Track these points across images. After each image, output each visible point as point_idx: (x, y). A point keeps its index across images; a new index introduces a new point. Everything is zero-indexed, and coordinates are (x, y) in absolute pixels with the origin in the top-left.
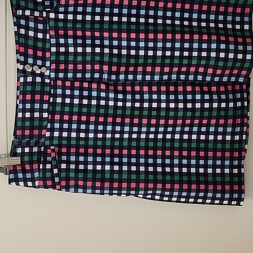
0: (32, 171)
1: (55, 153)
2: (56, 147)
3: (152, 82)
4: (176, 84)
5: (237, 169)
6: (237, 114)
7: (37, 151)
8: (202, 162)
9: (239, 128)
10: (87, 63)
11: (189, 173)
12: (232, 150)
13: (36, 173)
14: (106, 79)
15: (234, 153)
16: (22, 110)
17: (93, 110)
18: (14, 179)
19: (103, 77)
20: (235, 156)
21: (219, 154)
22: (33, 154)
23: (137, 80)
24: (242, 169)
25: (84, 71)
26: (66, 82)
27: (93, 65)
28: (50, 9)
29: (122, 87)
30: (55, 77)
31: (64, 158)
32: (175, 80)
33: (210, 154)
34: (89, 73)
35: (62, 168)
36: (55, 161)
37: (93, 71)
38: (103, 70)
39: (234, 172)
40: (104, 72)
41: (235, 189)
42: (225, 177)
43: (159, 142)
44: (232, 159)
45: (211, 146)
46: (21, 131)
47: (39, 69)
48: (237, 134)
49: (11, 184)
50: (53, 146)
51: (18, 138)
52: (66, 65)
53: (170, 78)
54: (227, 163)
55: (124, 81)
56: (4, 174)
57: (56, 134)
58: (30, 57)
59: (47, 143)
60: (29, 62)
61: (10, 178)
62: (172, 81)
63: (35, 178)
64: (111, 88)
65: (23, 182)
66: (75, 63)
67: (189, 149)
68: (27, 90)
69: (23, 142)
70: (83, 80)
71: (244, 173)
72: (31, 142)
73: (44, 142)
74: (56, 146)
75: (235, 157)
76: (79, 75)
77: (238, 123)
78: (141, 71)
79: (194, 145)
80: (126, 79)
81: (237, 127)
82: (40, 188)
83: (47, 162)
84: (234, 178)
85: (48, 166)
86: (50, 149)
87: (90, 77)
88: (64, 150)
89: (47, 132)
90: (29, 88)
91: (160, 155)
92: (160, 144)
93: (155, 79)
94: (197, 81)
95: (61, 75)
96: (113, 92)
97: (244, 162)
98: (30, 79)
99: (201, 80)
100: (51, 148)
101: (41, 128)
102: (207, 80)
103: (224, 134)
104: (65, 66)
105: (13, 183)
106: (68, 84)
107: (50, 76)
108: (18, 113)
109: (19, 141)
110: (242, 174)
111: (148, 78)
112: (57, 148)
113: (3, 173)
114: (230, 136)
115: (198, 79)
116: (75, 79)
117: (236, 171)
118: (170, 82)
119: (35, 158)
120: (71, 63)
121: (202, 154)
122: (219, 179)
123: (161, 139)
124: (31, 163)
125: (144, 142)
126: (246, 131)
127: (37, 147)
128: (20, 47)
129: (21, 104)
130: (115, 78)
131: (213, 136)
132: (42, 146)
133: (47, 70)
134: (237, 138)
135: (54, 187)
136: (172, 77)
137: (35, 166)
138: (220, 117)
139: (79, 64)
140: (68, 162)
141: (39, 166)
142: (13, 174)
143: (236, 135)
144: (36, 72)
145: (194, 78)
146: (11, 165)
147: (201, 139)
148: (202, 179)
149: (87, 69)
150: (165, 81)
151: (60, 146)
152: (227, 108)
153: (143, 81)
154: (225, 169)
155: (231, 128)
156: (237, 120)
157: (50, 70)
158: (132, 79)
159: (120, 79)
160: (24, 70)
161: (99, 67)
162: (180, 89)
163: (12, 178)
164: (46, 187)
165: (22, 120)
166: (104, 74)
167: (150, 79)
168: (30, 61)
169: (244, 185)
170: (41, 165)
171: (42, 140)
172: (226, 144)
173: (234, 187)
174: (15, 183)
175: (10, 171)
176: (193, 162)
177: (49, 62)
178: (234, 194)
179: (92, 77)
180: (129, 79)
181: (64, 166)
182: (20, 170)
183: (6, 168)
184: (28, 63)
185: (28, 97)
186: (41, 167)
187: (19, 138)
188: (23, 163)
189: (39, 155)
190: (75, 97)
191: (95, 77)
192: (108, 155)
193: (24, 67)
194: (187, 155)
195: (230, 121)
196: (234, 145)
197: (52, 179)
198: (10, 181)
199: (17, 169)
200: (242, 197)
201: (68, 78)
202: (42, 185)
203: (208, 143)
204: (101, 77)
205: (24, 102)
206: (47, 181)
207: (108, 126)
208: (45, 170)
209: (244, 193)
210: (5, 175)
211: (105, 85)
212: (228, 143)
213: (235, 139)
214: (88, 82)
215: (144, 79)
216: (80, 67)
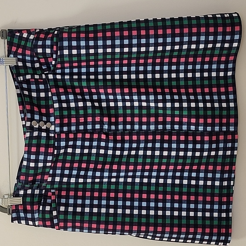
0: (32, 212)
1: (55, 196)
2: (56, 191)
3: (148, 132)
4: (170, 134)
5: (225, 213)
6: (226, 162)
7: (38, 193)
8: (192, 206)
9: (228, 174)
10: (88, 116)
11: (180, 217)
12: (221, 195)
13: (36, 214)
14: (106, 129)
15: (223, 198)
16: (27, 159)
17: (93, 158)
18: (16, 218)
19: (104, 128)
20: (224, 200)
21: (208, 199)
22: (35, 196)
23: (134, 130)
24: (230, 213)
25: (85, 123)
26: (70, 134)
27: (94, 117)
28: (48, 72)
29: (120, 136)
30: (60, 131)
31: (63, 201)
32: (170, 129)
33: (200, 198)
34: (91, 125)
35: (60, 210)
36: (55, 203)
37: (94, 123)
38: (103, 121)
39: (222, 216)
40: (104, 123)
41: (223, 232)
42: (213, 220)
43: (152, 186)
44: (220, 203)
45: (201, 190)
46: (25, 177)
47: (45, 125)
48: (225, 180)
49: (13, 222)
50: (54, 189)
51: (22, 182)
53: (165, 128)
54: (216, 207)
55: (122, 130)
56: (7, 214)
57: (57, 179)
58: (36, 114)
59: (49, 187)
61: (13, 217)
62: (166, 130)
63: (35, 218)
64: (111, 137)
65: (25, 221)
66: (78, 117)
67: (181, 194)
68: (33, 143)
69: (26, 186)
70: (85, 131)
71: (231, 217)
72: (34, 186)
73: (45, 186)
74: (56, 189)
75: (224, 202)
76: (81, 128)
77: (226, 170)
78: (137, 122)
79: (185, 190)
80: (125, 129)
81: (225, 174)
82: (40, 227)
83: (47, 204)
84: (222, 221)
85: (48, 208)
86: (51, 192)
87: (91, 128)
88: (64, 193)
89: (49, 178)
91: (153, 199)
92: (153, 188)
93: (151, 129)
94: (190, 131)
95: (65, 129)
96: (113, 142)
97: (232, 207)
98: (36, 134)
99: (194, 129)
100: (52, 192)
101: (43, 174)
102: (199, 130)
103: (213, 179)
104: (68, 120)
105: (16, 221)
106: (71, 136)
107: (55, 130)
108: (24, 161)
109: (22, 185)
110: (230, 218)
111: (144, 127)
112: (57, 191)
113: (7, 213)
114: (219, 182)
115: (191, 129)
116: (78, 131)
117: (224, 215)
118: (165, 131)
119: (36, 200)
120: (74, 117)
121: (192, 198)
122: (208, 222)
123: (154, 183)
124: (32, 204)
125: (139, 186)
127: (38, 189)
128: (26, 106)
129: (26, 154)
130: (115, 128)
131: (203, 181)
132: (44, 189)
133: (52, 125)
134: (225, 183)
135: (53, 226)
136: (167, 127)
137: (36, 207)
138: (209, 164)
139: (81, 117)
140: (67, 205)
141: (39, 208)
142: (15, 213)
143: (225, 181)
144: (42, 128)
145: (187, 128)
146: (13, 205)
147: (192, 184)
148: (192, 222)
149: (88, 122)
150: (160, 130)
151: (60, 190)
152: (216, 156)
153: (140, 131)
154: (214, 213)
155: (220, 174)
156: (225, 167)
157: (55, 124)
158: (130, 129)
159: (119, 129)
160: (32, 127)
161: (99, 119)
162: (174, 138)
163: (15, 217)
164: (45, 226)
165: (26, 168)
166: (104, 125)
167: (146, 129)
168: (37, 117)
169: (231, 228)
170: (41, 207)
171: (44, 185)
172: (215, 189)
173: (222, 230)
174: (17, 221)
175: (12, 210)
176: (184, 206)
177: (53, 117)
178: (221, 237)
179: (93, 128)
180: (127, 129)
181: (62, 209)
182: (22, 210)
183: (9, 209)
184: (34, 120)
185: (34, 149)
186: (41, 209)
187: (23, 182)
188: (24, 203)
189: (40, 197)
190: (77, 147)
191: (96, 128)
192: (104, 198)
193: (31, 124)
194: (178, 199)
195: (219, 168)
196: (223, 190)
197: (51, 219)
198: (13, 220)
199: (19, 209)
200: (229, 240)
201: (71, 131)
202: (42, 225)
203: (199, 188)
204: (102, 128)
205: (29, 152)
206: (46, 222)
207: (105, 173)
208: (44, 212)
209: (231, 236)
210: (9, 215)
211: (105, 135)
212: (217, 188)
213: (224, 185)
214: (90, 133)
215: (140, 129)
216: (82, 120)
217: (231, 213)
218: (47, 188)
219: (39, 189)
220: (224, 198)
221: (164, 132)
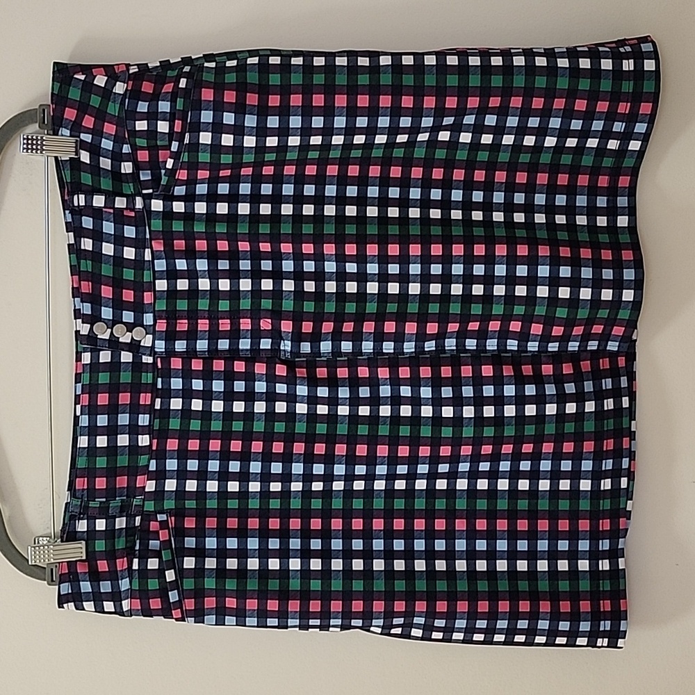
0: (113, 576)
1: (167, 531)
2: (171, 517)
3: (398, 358)
4: (456, 360)
5: (608, 561)
6: (605, 429)
7: (124, 526)
8: (522, 545)
9: (611, 461)
10: (241, 315)
11: (492, 574)
12: (595, 516)
13: (123, 580)
14: (288, 352)
15: (601, 521)
16: (89, 429)
17: (259, 426)
18: (70, 596)
19: (282, 348)
20: (603, 528)
21: (564, 525)
22: (116, 534)
23: (361, 354)
24: (620, 560)
25: (234, 335)
26: (193, 360)
27: (256, 319)
28: (151, 191)
29: (326, 369)
30: (165, 352)
31: (190, 542)
32: (454, 350)
33: (543, 525)
34: (248, 338)
35: (185, 567)
36: (169, 550)
37: (256, 334)
38: (281, 331)
39: (600, 569)
40: (283, 335)
42: (578, 580)
43: (418, 498)
44: (595, 536)
45: (543, 505)
46: (86, 479)
47: (128, 333)
48: (605, 474)
49: (63, 607)
50: (164, 513)
51: (80, 496)
52: (191, 322)
53: (441, 347)
54: (584, 545)
55: (330, 355)
56: (46, 582)
57: (171, 485)
58: (105, 305)
59: (150, 506)
60: (103, 317)
61: (62, 593)
62: (445, 353)
63: (120, 592)
64: (302, 372)
65: (92, 603)
66: (214, 317)
68: (100, 382)
69: (90, 505)
70: (233, 354)
71: (624, 569)
72: (111, 505)
73: (140, 505)
74: (170, 513)
75: (603, 531)
76: (224, 344)
77: (607, 451)
78: (371, 333)
79: (502, 504)
80: (336, 352)
81: (606, 459)
82: (133, 617)
83: (150, 553)
84: (601, 582)
85: (153, 564)
86: (157, 520)
87: (249, 347)
88: (190, 523)
89: (148, 482)
90: (104, 378)
91: (422, 531)
92: (420, 504)
93: (405, 351)
94: (506, 353)
95: (180, 346)
96: (306, 384)
97: (624, 543)
98: (105, 356)
99: (516, 348)
100: (159, 520)
101: (134, 471)
102: (529, 349)
103: (575, 475)
104: (189, 323)
105: (69, 604)
106: (197, 365)
107: (154, 348)
108: (79, 438)
109: (81, 505)
110: (621, 573)
111: (388, 347)
112: (173, 518)
113: (45, 580)
114: (590, 481)
115: (508, 348)
116: (213, 353)
117: (604, 565)
118: (441, 355)
119: (120, 544)
120: (205, 317)
121: (523, 525)
122: (564, 586)
123: (423, 490)
124: (111, 555)
125: (383, 500)
126: (627, 467)
127: (123, 516)
128: (82, 282)
129: (86, 415)
130: (310, 349)
131: (549, 481)
132: (138, 513)
133: (147, 334)
134: (606, 484)
135: (166, 612)
136: (446, 345)
137: (121, 564)
138: (564, 437)
139: (224, 319)
140: (200, 553)
141: (130, 563)
142: (67, 584)
143: (604, 479)
144: (120, 340)
145: (498, 346)
146: (62, 562)
147: (519, 489)
148: (523, 586)
149: (243, 330)
150: (429, 354)
151: (180, 513)
152: (580, 415)
153: (377, 356)
155: (591, 461)
156: (605, 441)
157: (154, 333)
158: (351, 351)
159: (322, 352)
160: (92, 337)
161: (270, 325)
162: (467, 371)
163: (66, 592)
164: (147, 612)
165: (87, 453)
166: (282, 341)
167: (392, 351)
168: (107, 313)
169: (625, 598)
170: (136, 561)
171: (137, 501)
172: (579, 499)
173: (602, 605)
174: (72, 604)
175: (61, 575)
176: (502, 545)
177: (152, 315)
178: (602, 623)
179: (254, 348)
180: (342, 351)
181: (189, 563)
182: (85, 573)
183: (52, 570)
184: (100, 319)
185: (103, 399)
186: (135, 566)
187: (82, 495)
188: (91, 556)
189: (131, 536)
190: (215, 397)
191: (261, 347)
192: (295, 534)
193: (91, 329)
194: (485, 529)
195: (589, 446)
196: (599, 503)
197: (163, 593)
198: (62, 601)
199: (79, 571)
200: (621, 629)
201: (196, 351)
202: (139, 610)
203: (538, 499)
204: (277, 348)
205: (92, 410)
206: (151, 600)
207: (293, 464)
208: (144, 573)
209: (626, 619)
210: (49, 585)
211: (285, 367)
212: (585, 498)
213: (602, 488)
214: (246, 360)
215: (378, 351)
216: (225, 325)
217: (623, 559)
218: (145, 510)
219: (125, 514)
220: (603, 522)
221: (440, 357)
